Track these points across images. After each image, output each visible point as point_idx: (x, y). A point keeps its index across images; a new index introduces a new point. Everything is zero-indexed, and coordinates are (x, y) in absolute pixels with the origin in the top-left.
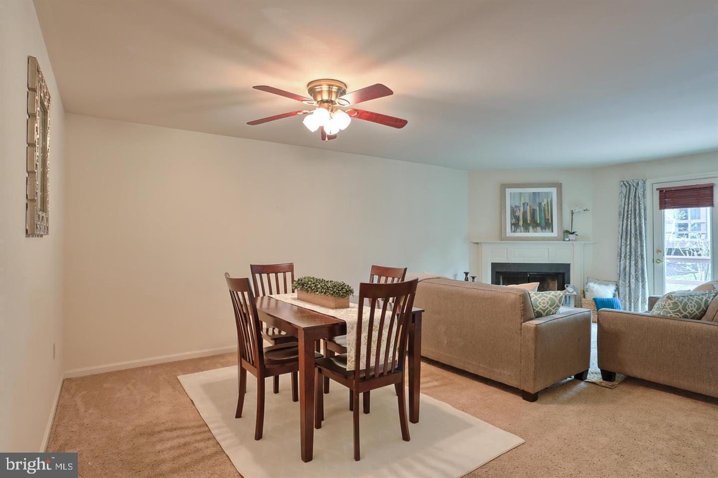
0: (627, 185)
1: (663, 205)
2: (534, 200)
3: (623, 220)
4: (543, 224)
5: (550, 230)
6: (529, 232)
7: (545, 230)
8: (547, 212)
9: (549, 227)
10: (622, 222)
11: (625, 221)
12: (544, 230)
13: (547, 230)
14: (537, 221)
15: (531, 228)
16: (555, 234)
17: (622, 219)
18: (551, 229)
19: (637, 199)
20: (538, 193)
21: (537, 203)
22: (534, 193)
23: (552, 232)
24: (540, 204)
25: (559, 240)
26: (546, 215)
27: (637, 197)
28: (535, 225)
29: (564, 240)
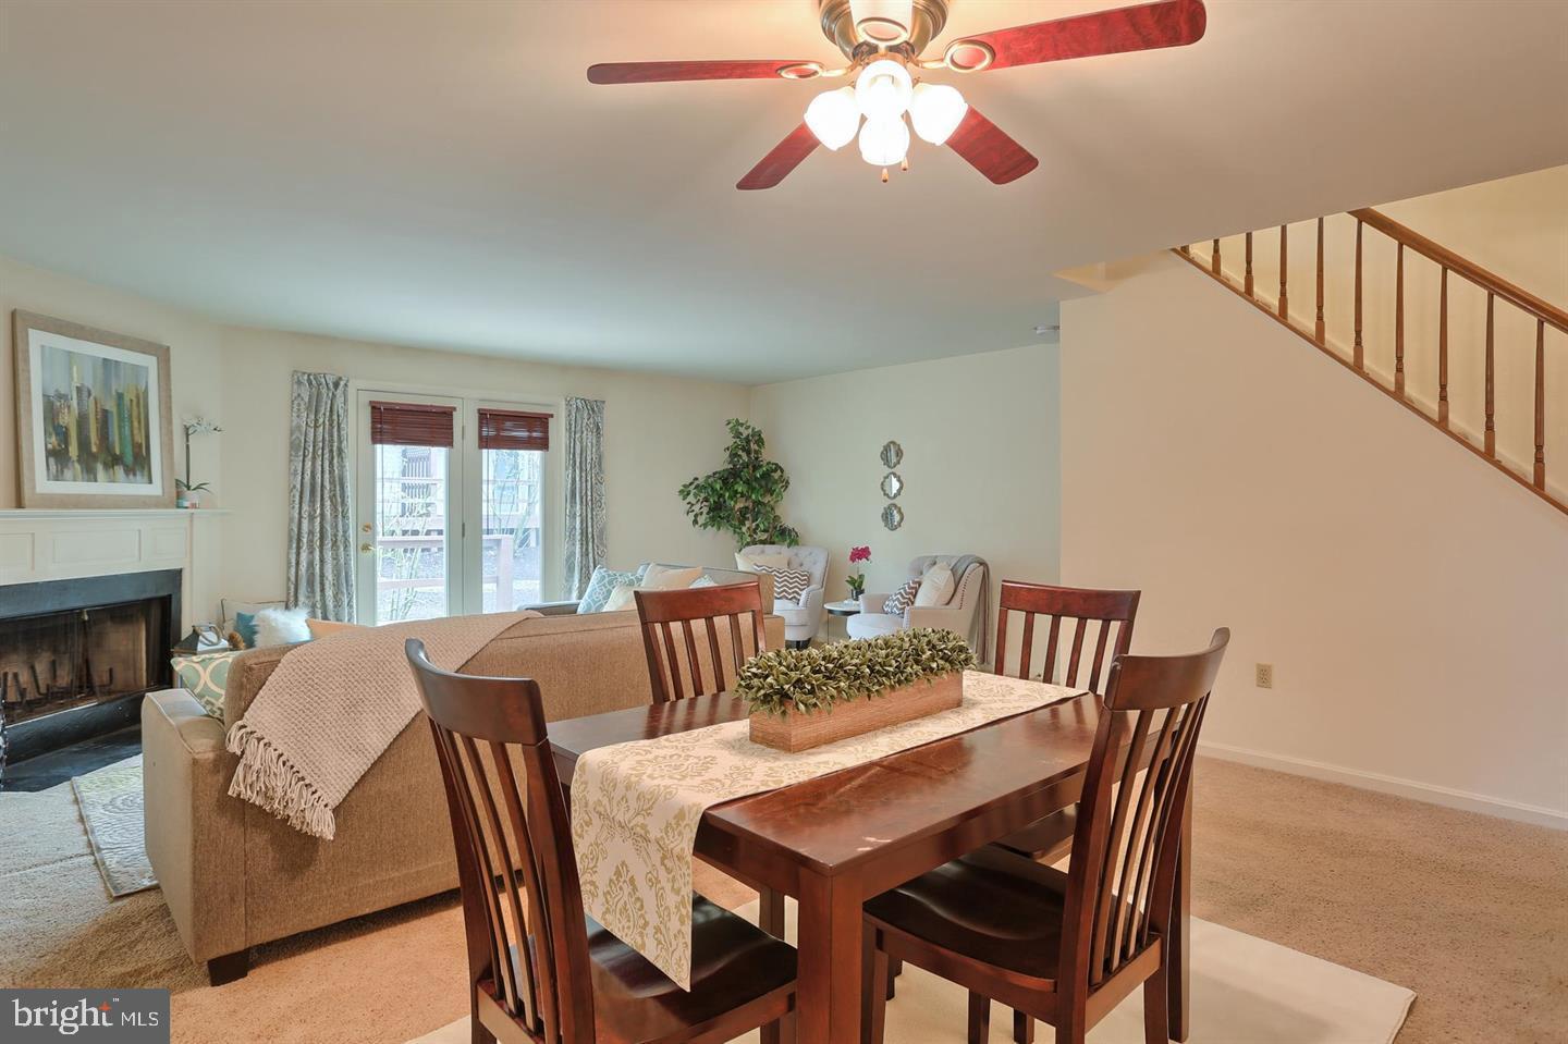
0: (314, 381)
1: (378, 436)
2: (106, 383)
3: (304, 461)
4: (129, 459)
5: (146, 478)
6: (96, 481)
7: (135, 475)
8: (136, 424)
9: (143, 468)
10: (301, 464)
11: (309, 464)
12: (131, 477)
13: (139, 477)
14: (114, 448)
15: (100, 467)
16: (155, 489)
17: (301, 458)
18: (146, 473)
19: (335, 417)
20: (116, 362)
21: (114, 393)
22: (105, 359)
23: (151, 482)
24: (120, 396)
25: (166, 507)
26: (136, 432)
27: (335, 413)
28: (110, 458)
29: (178, 507)
